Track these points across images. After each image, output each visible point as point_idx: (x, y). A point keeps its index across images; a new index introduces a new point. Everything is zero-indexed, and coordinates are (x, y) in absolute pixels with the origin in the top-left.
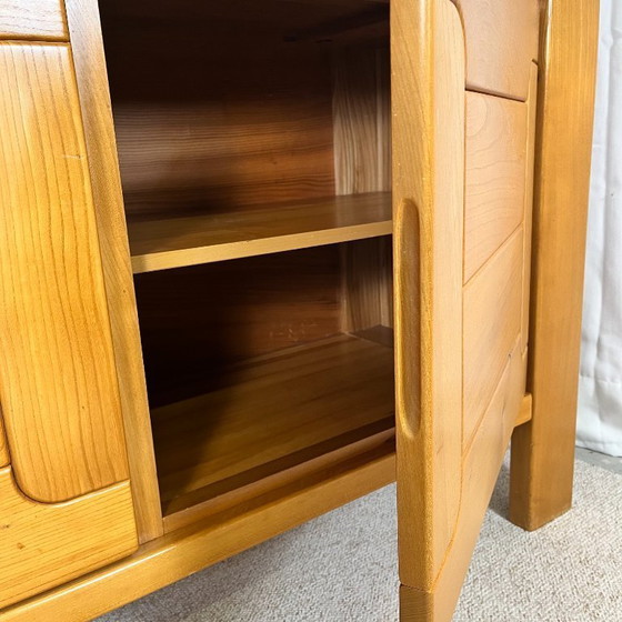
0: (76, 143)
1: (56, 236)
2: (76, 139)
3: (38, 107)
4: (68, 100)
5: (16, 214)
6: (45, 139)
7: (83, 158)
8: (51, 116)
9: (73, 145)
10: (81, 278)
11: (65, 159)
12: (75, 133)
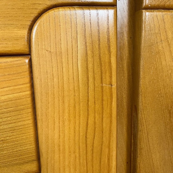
0: (111, 77)
1: (90, 137)
2: (111, 73)
3: (89, 52)
4: (109, 47)
5: (66, 123)
6: (91, 74)
7: (114, 86)
8: (97, 58)
9: (108, 78)
10: (102, 163)
11: (102, 87)
12: (111, 69)
